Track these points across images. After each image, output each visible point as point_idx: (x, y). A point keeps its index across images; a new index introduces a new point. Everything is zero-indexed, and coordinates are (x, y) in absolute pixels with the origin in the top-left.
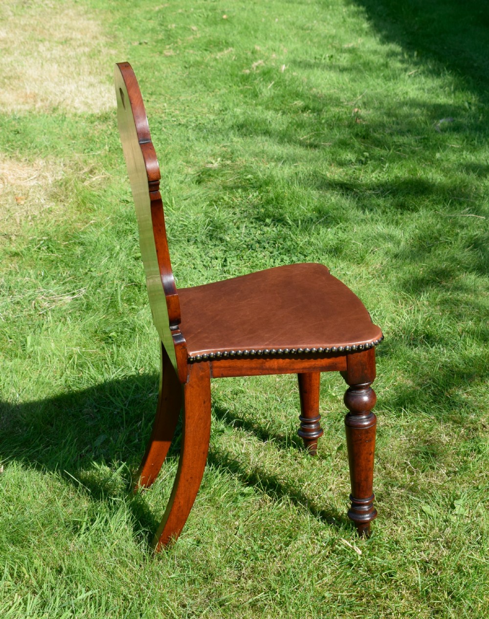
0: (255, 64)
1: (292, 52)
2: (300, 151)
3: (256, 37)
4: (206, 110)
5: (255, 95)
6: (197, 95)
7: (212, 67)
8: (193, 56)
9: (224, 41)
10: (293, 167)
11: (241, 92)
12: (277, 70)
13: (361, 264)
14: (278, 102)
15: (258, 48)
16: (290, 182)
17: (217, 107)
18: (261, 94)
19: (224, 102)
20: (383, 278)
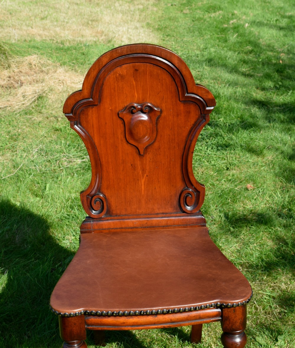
0: (231, 22)
1: (255, 16)
2: (241, 79)
3: (237, 6)
4: (195, 48)
5: (226, 41)
6: (194, 38)
7: (207, 22)
8: (199, 14)
9: (218, 7)
10: (234, 88)
11: (218, 38)
12: (243, 26)
13: (260, 156)
14: (238, 45)
15: (236, 12)
16: (229, 99)
17: (202, 46)
18: (229, 40)
19: (206, 44)
20: (271, 167)
